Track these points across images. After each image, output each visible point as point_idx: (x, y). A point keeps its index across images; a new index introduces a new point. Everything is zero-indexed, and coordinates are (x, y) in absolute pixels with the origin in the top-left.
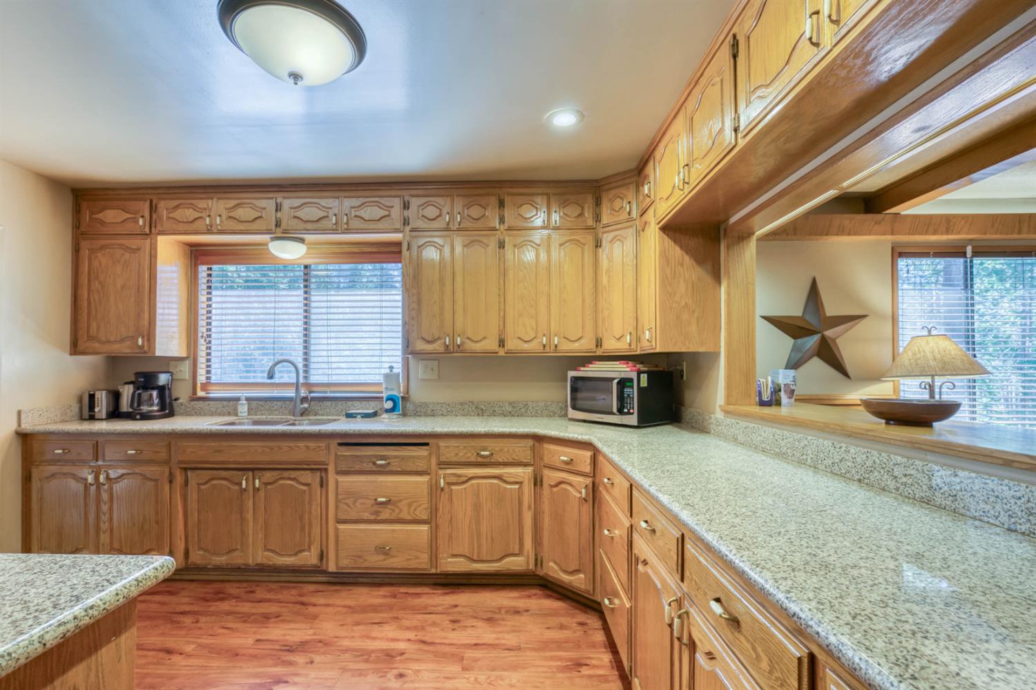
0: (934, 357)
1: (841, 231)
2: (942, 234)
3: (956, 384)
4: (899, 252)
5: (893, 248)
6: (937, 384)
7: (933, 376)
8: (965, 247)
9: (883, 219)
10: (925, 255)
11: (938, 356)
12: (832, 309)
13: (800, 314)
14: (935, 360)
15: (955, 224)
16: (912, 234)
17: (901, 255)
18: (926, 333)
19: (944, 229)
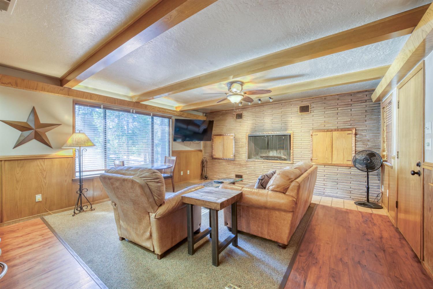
0: (76, 140)
1: (43, 90)
2: (89, 99)
3: (87, 149)
4: (75, 103)
5: (73, 101)
6: (81, 149)
7: (80, 147)
8: (101, 105)
9: (64, 89)
10: (87, 106)
11: (77, 140)
12: (43, 120)
13: (26, 121)
14: (75, 141)
15: (93, 97)
16: (77, 97)
17: (76, 104)
18: (78, 132)
19: (90, 98)
